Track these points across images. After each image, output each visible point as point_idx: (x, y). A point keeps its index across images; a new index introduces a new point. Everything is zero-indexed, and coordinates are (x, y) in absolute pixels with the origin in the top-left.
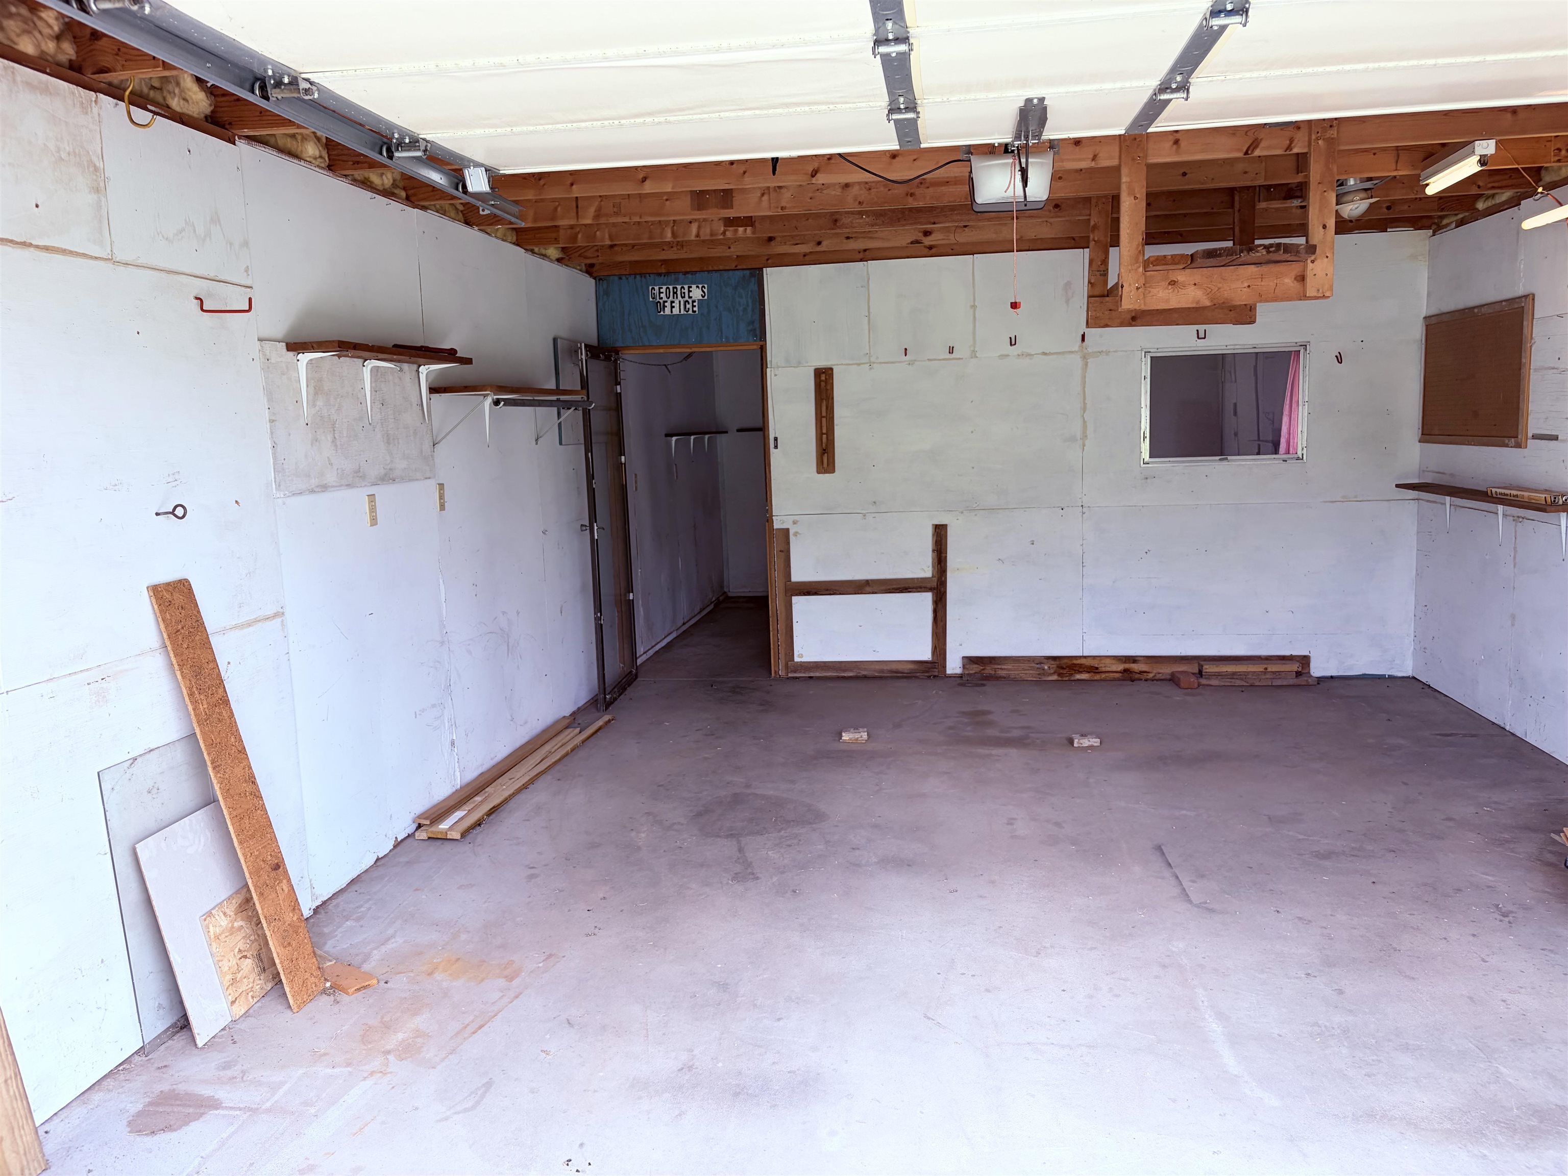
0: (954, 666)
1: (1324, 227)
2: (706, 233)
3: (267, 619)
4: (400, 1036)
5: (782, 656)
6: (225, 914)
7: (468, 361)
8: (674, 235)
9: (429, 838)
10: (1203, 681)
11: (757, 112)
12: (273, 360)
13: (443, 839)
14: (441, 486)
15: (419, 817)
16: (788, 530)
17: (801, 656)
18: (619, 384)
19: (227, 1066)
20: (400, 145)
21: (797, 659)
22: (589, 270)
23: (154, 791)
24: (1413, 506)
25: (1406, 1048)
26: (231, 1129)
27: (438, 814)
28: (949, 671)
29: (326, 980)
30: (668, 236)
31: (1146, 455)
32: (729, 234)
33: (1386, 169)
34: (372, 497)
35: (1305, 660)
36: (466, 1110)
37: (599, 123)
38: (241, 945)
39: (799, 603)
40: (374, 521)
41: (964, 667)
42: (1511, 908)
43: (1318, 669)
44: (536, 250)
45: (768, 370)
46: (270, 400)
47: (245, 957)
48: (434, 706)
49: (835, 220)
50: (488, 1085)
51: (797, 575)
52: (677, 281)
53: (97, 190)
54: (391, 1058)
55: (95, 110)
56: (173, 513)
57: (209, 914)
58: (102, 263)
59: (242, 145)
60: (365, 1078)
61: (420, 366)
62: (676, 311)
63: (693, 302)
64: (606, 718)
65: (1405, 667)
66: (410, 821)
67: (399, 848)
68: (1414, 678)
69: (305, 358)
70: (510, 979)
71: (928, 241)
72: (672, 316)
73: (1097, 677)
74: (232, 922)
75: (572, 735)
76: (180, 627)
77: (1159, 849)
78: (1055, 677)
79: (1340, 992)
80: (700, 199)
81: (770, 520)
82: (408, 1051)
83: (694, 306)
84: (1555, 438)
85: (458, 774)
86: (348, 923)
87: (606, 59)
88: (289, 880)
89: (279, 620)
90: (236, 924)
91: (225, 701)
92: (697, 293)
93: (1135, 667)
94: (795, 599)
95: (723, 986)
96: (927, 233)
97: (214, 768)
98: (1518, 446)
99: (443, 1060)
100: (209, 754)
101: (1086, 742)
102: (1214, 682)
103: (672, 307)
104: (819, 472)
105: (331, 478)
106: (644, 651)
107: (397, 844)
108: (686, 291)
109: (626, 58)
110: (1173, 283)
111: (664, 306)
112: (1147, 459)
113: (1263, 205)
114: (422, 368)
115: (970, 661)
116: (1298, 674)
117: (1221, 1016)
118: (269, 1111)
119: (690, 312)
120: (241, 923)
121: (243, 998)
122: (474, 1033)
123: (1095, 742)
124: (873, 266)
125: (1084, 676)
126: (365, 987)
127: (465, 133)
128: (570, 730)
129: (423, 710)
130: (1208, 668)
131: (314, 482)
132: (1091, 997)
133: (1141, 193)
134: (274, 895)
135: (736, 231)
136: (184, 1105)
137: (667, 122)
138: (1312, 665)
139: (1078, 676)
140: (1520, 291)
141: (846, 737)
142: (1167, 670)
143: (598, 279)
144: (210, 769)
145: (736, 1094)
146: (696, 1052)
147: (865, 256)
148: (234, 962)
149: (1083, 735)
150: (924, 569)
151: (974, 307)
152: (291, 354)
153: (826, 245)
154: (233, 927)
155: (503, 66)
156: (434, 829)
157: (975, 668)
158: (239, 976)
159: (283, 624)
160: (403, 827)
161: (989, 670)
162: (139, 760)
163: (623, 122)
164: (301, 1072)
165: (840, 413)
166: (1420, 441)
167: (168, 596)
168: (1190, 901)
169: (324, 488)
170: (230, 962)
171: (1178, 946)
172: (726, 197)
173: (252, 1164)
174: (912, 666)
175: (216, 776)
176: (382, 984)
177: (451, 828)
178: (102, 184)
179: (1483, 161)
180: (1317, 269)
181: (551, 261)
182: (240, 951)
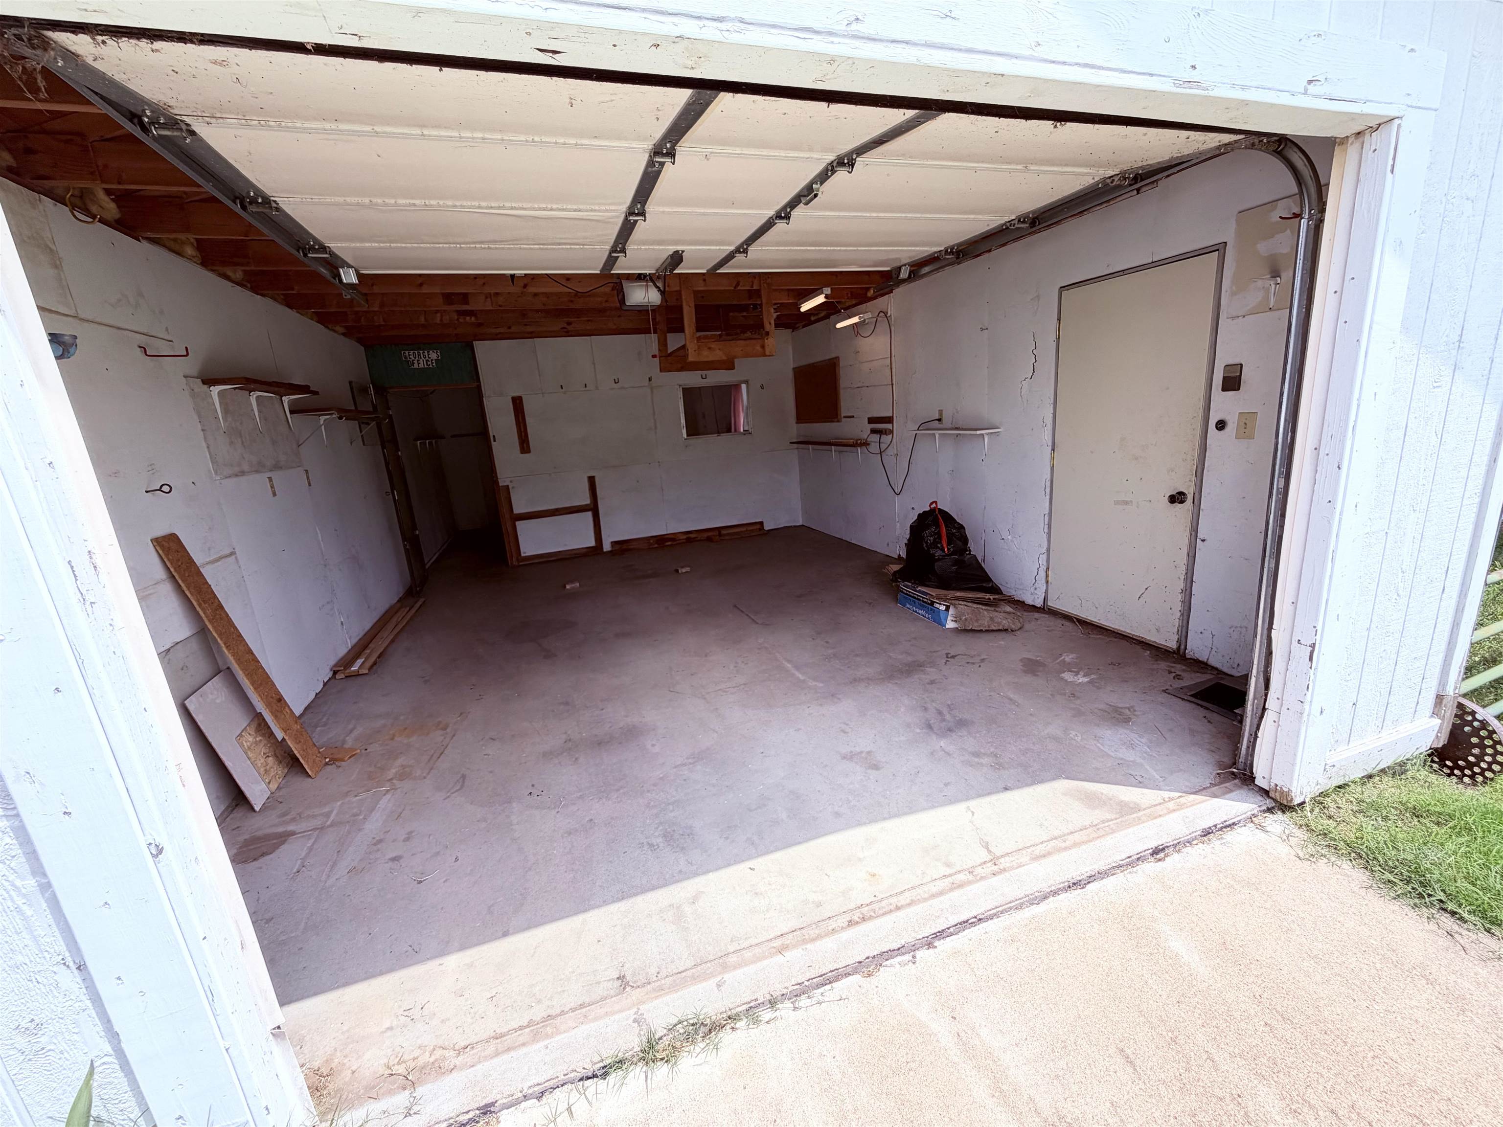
0: (607, 547)
1: (770, 324)
2: (446, 319)
3: (226, 556)
4: (394, 771)
5: (514, 554)
6: (249, 734)
7: (315, 393)
8: (426, 320)
9: (346, 677)
10: (722, 538)
11: (542, 246)
12: (196, 390)
13: (357, 675)
14: (307, 471)
15: (335, 666)
16: (508, 486)
17: (525, 553)
18: (390, 409)
19: (284, 814)
20: (312, 249)
21: (523, 555)
22: (360, 341)
23: (185, 668)
24: (796, 451)
25: (857, 655)
26: (312, 841)
27: (346, 662)
28: (605, 550)
29: (326, 758)
30: (422, 320)
31: (685, 436)
32: (461, 320)
33: (785, 300)
34: (270, 479)
35: (761, 523)
36: (457, 791)
37: (447, 245)
38: (263, 750)
39: (520, 525)
40: (274, 494)
41: (612, 546)
42: (870, 601)
43: (767, 527)
44: (330, 326)
45: (484, 399)
46: (199, 416)
47: (268, 756)
48: (328, 603)
49: (523, 314)
50: (464, 777)
51: (516, 511)
52: (420, 349)
53: (56, 267)
54: (394, 781)
55: (41, 207)
56: (160, 490)
57: (240, 735)
58: (70, 319)
59: (145, 244)
60: (385, 795)
61: (282, 397)
62: (421, 366)
63: (432, 360)
64: (422, 600)
65: (800, 522)
66: (328, 670)
67: (327, 687)
68: (803, 525)
69: (216, 390)
70: (445, 729)
71: (570, 328)
72: (419, 369)
73: (675, 543)
74: (255, 738)
75: (406, 611)
76: (180, 563)
77: (735, 606)
78: (656, 546)
79: (827, 642)
80: (449, 298)
81: (496, 482)
82: (403, 776)
83: (432, 363)
84: (853, 417)
85: (348, 640)
86: (319, 729)
87: (479, 207)
88: (289, 707)
89: (233, 557)
90: (257, 739)
91: (221, 607)
92: (434, 355)
93: (692, 536)
94: (517, 523)
95: (567, 704)
96: (569, 324)
97: (227, 647)
98: (838, 421)
99: (428, 773)
100: (221, 639)
101: (684, 570)
102: (727, 538)
103: (419, 364)
104: (522, 453)
105: (246, 467)
106: (429, 562)
107: (325, 684)
108: (426, 354)
109: (492, 208)
110: (710, 348)
111: (414, 363)
112: (685, 437)
113: (731, 314)
114: (283, 398)
115: (614, 543)
116: (760, 529)
117: (789, 661)
118: (329, 826)
119: (431, 366)
120: (260, 738)
121: (274, 780)
122: (439, 758)
123: (688, 569)
124: (538, 341)
125: (669, 543)
126: (353, 755)
127: (358, 245)
128: (403, 609)
129: (323, 606)
130: (724, 532)
131: (237, 469)
132: (735, 667)
133: (692, 304)
134: (283, 716)
135: (465, 319)
136: (269, 840)
137: (489, 248)
138: (764, 524)
139: (667, 544)
140: (833, 355)
141: (568, 587)
142: (705, 535)
143: (367, 348)
144: (225, 649)
145: (599, 744)
146: (569, 732)
147: (532, 335)
148: (262, 760)
149: (682, 567)
150: (586, 500)
151: (594, 364)
152: (206, 387)
153: (514, 329)
154: (256, 741)
155: (414, 205)
156: (348, 671)
157: (617, 547)
158: (268, 767)
159: (236, 558)
160: (327, 675)
161: (625, 547)
162: (171, 651)
163: (462, 246)
164: (339, 803)
165: (529, 420)
166: (797, 423)
167: (166, 544)
168: (757, 623)
169: (242, 473)
170: (260, 762)
171: (761, 640)
172: (465, 298)
173: (339, 852)
174: (585, 550)
175: (229, 652)
176: (363, 751)
177: (360, 667)
178: (58, 262)
179: (826, 297)
180: (770, 342)
181: (339, 334)
182: (264, 754)
